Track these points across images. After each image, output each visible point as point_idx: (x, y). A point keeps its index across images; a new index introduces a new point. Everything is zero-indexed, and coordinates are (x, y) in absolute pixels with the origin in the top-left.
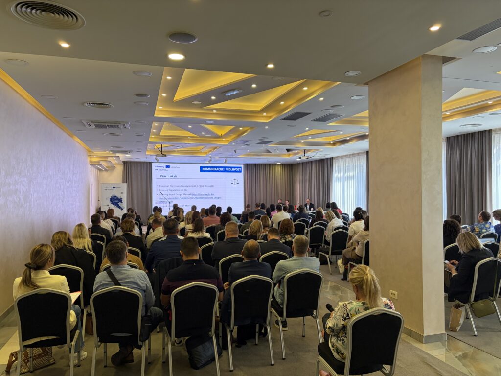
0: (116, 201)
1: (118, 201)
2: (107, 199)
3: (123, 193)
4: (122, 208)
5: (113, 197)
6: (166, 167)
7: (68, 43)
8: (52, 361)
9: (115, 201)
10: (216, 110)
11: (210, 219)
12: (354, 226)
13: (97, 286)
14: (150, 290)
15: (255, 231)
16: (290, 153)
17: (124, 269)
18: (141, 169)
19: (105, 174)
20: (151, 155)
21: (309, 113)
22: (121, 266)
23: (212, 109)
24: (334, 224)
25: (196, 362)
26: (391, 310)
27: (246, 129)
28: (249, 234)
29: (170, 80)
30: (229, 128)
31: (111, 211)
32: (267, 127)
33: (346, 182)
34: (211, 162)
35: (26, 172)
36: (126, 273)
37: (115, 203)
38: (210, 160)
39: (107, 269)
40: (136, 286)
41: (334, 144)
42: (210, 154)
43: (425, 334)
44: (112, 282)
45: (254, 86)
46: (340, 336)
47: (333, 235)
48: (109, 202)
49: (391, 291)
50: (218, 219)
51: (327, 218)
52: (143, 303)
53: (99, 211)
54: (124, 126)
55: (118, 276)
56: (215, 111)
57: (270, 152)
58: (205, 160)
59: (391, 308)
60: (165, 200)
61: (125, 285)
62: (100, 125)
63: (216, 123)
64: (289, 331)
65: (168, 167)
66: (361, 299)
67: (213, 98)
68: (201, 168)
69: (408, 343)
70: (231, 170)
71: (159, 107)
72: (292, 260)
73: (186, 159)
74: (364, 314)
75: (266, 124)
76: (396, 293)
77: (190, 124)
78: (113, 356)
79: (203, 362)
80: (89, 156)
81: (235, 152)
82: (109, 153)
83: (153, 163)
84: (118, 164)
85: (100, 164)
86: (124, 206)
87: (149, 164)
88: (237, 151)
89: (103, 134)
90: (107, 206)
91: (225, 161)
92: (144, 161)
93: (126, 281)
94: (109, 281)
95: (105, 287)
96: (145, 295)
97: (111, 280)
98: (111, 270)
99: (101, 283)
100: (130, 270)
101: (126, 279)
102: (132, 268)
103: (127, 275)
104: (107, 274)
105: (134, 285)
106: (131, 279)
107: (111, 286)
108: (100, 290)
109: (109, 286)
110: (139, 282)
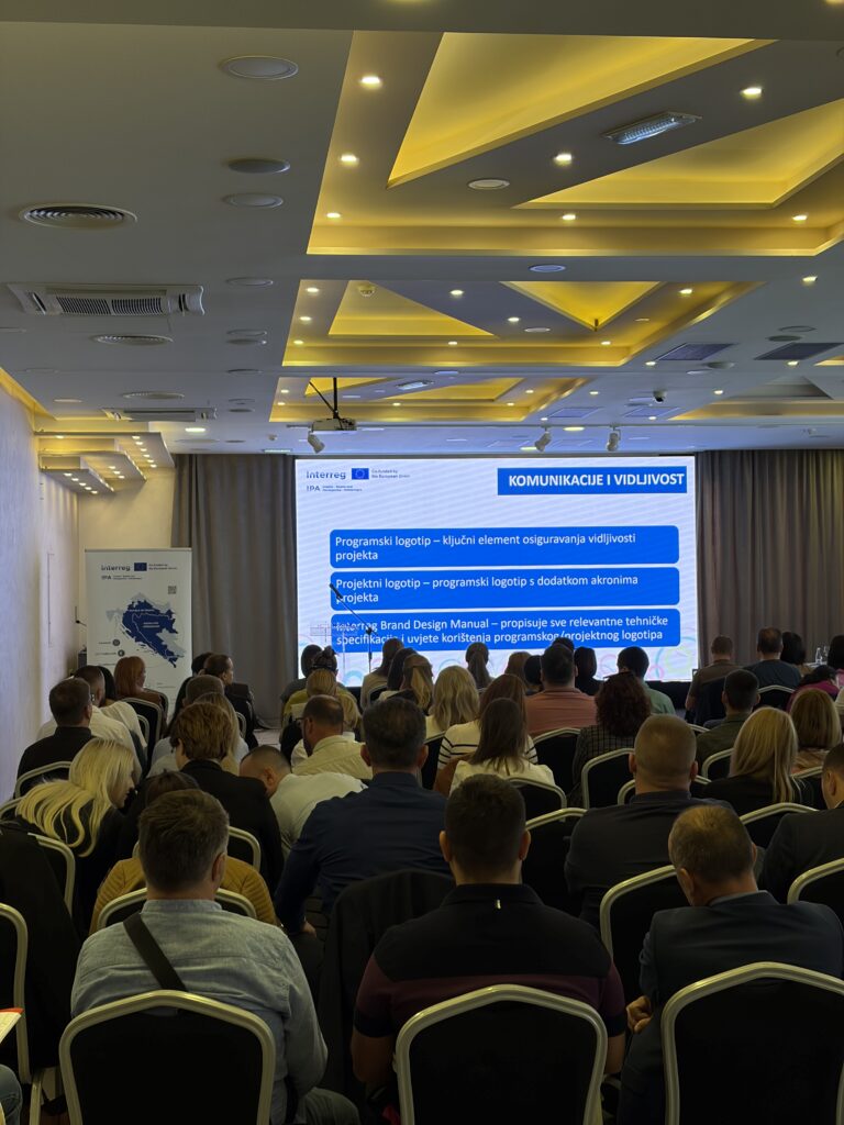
0: (147, 625)
1: (156, 625)
2: (110, 614)
3: (178, 589)
4: (172, 654)
5: (137, 607)
6: (354, 477)
9: (146, 622)
10: (574, 211)
11: (552, 703)
13: (88, 985)
15: (761, 760)
17: (195, 915)
18: (250, 484)
19: (101, 511)
20: (289, 426)
22: (190, 904)
23: (559, 211)
27: (708, 291)
28: (732, 774)
29: (376, 91)
30: (630, 292)
31: (130, 669)
32: (810, 279)
34: (547, 449)
36: (208, 936)
37: (145, 631)
38: (543, 441)
39: (127, 914)
40: (246, 995)
42: (543, 414)
44: (147, 973)
45: (753, 92)
48: (117, 629)
50: (589, 702)
52: (278, 1069)
53: (80, 670)
54: (182, 304)
55: (172, 948)
56: (569, 218)
57: (822, 395)
58: (522, 439)
61: (202, 985)
62: (80, 303)
63: (573, 272)
65: (360, 474)
67: (564, 159)
68: (504, 475)
70: (636, 479)
71: (329, 215)
75: (804, 265)
77: (459, 281)
80: (38, 437)
81: (659, 400)
82: (118, 418)
83: (297, 461)
84: (154, 466)
85: (82, 468)
86: (179, 645)
87: (281, 463)
88: (665, 394)
89: (92, 338)
90: (111, 645)
91: (613, 442)
92: (261, 452)
93: (207, 971)
94: (133, 965)
95: (118, 994)
96: (285, 1032)
97: (143, 964)
98: (145, 920)
99: (101, 974)
100: (223, 922)
101: (206, 960)
102: (230, 916)
103: (211, 945)
104: (127, 937)
105: (238, 988)
106: (227, 959)
107: (142, 990)
108: (93, 1007)
109: (133, 991)
110: (260, 974)
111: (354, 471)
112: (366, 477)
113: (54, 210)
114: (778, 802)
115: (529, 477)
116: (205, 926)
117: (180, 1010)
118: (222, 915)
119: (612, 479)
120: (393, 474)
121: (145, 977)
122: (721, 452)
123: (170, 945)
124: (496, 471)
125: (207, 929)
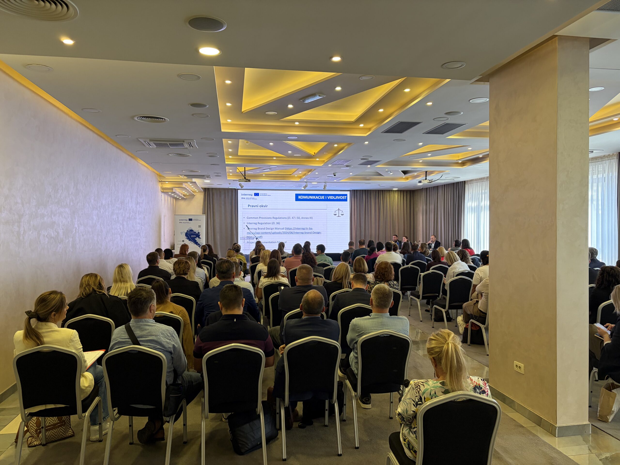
0: (192, 236)
1: (195, 236)
2: (181, 233)
3: (201, 226)
4: (199, 244)
5: (189, 231)
6: (255, 195)
7: (72, 38)
8: (70, 433)
10: (299, 122)
11: (295, 260)
12: (481, 271)
13: (114, 343)
14: (179, 352)
15: (340, 278)
16: (407, 175)
18: (225, 197)
19: (182, 204)
20: (233, 181)
21: (418, 123)
22: (143, 320)
23: (294, 121)
24: (455, 268)
25: (240, 445)
26: (484, 396)
27: (342, 145)
28: (332, 281)
29: (230, 85)
30: (321, 145)
31: (184, 248)
32: (367, 143)
33: (482, 213)
34: (307, 188)
35: (68, 201)
36: (148, 329)
37: (192, 238)
38: (306, 186)
40: (158, 347)
41: (463, 164)
42: (305, 179)
43: (558, 425)
44: (130, 340)
45: (338, 89)
46: (413, 427)
47: (452, 283)
48: (184, 237)
49: (516, 363)
51: (447, 259)
54: (190, 145)
55: (137, 333)
56: (297, 123)
57: (381, 175)
58: (300, 186)
59: (484, 392)
60: (252, 235)
61: (146, 344)
62: (161, 144)
63: (300, 139)
64: (373, 409)
65: (257, 194)
66: (441, 377)
67: (290, 106)
68: (297, 195)
69: (534, 435)
70: (334, 198)
71: (226, 120)
72: (369, 319)
73: (277, 185)
74: (442, 398)
75: (364, 139)
76: (522, 365)
77: (271, 140)
78: (139, 431)
79: (250, 446)
80: (160, 182)
81: (335, 175)
82: (183, 178)
83: (238, 190)
84: (197, 191)
85: (174, 191)
86: (201, 242)
87: (234, 191)
88: (336, 174)
89: (168, 154)
90: (182, 242)
91: (325, 187)
92: (228, 188)
93: (147, 340)
94: (126, 338)
95: (120, 346)
96: (172, 357)
97: (129, 338)
98: (130, 325)
99: (117, 340)
100: (154, 326)
101: (147, 337)
102: (156, 324)
103: (149, 332)
104: (125, 329)
105: (157, 345)
106: (153, 337)
107: (128, 345)
108: (114, 349)
109: (125, 345)
110: (164, 340)
111: (255, 194)
112: (258, 195)
113: (145, 117)
114: (343, 288)
115: (304, 196)
116: (148, 327)
117: (139, 351)
118: (155, 323)
119: (327, 197)
120: (266, 195)
121: (129, 341)
122: (357, 190)
123: (137, 332)
124: (295, 195)
125: (147, 327)
